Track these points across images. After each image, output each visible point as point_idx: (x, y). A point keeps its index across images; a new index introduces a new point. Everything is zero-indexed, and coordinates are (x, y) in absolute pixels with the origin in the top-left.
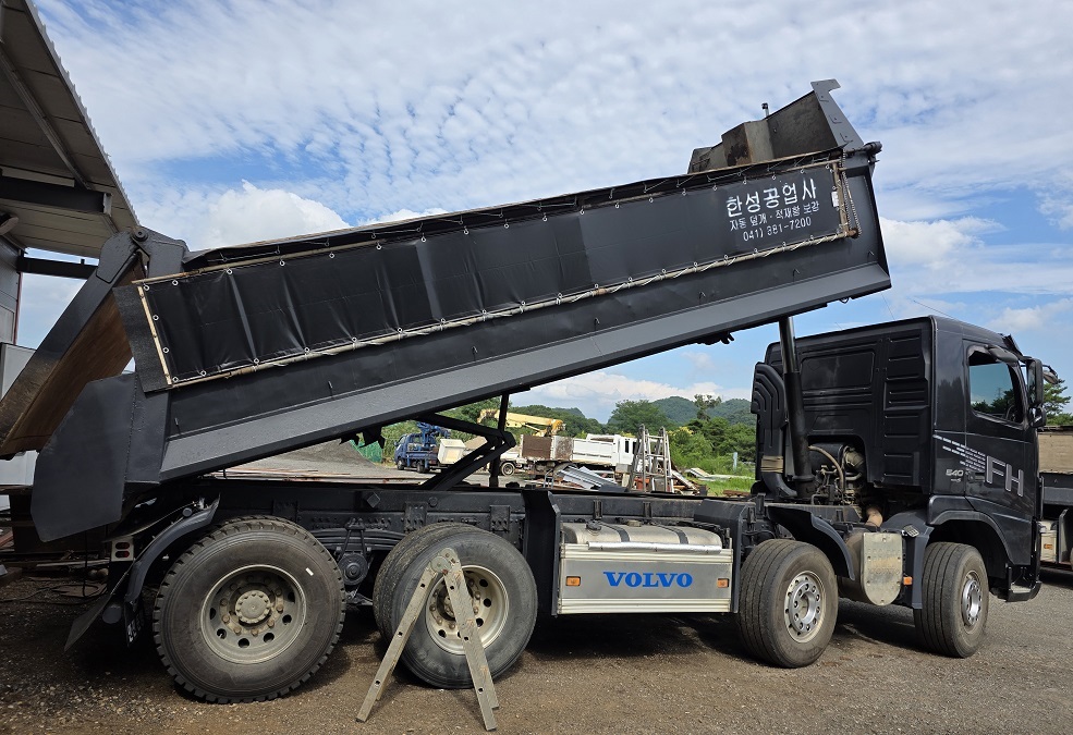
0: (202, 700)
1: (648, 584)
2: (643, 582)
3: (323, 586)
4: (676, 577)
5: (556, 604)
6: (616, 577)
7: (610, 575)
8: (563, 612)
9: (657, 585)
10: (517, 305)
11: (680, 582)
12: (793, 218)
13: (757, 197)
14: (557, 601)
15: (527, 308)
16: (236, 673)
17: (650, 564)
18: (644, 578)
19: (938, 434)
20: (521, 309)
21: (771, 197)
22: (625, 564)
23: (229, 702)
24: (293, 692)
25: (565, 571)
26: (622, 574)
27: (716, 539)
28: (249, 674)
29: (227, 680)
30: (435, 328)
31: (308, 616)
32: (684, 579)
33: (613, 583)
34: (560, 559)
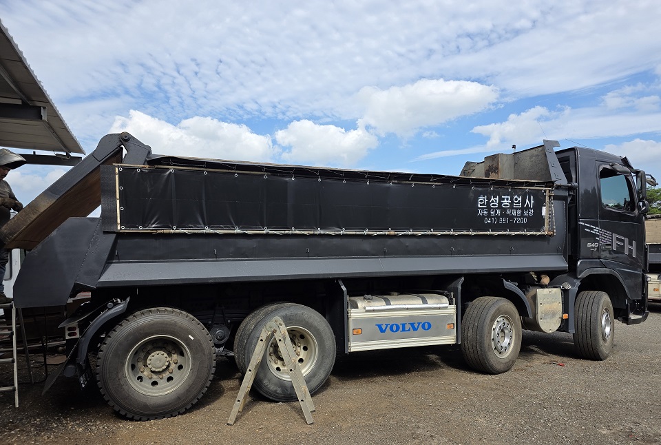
0: (132, 420)
1: (404, 330)
3: (200, 345)
4: (421, 325)
5: (348, 347)
6: (384, 327)
7: (380, 326)
8: (352, 351)
9: (409, 330)
11: (423, 327)
14: (348, 344)
16: (151, 402)
17: (404, 318)
18: (401, 326)
19: (582, 222)
22: (389, 319)
24: (188, 411)
25: (351, 326)
26: (387, 325)
27: (445, 300)
28: (159, 402)
29: (146, 406)
31: (193, 364)
32: (426, 326)
33: (382, 331)
34: (348, 318)
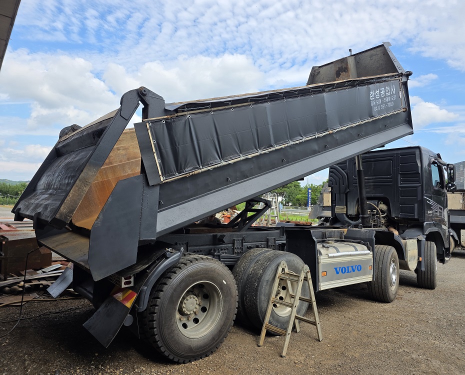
2: (347, 271)
3: (230, 289)
5: (318, 286)
6: (338, 270)
7: (336, 269)
9: (351, 272)
10: (301, 138)
11: (358, 269)
12: (389, 102)
13: (378, 91)
14: (318, 284)
15: (306, 139)
16: (194, 344)
18: (347, 268)
19: (426, 196)
20: (304, 140)
21: (382, 92)
22: (341, 263)
23: (190, 361)
25: (321, 269)
26: (340, 268)
29: (190, 349)
30: (272, 149)
31: (224, 307)
33: (338, 273)
34: (318, 263)
